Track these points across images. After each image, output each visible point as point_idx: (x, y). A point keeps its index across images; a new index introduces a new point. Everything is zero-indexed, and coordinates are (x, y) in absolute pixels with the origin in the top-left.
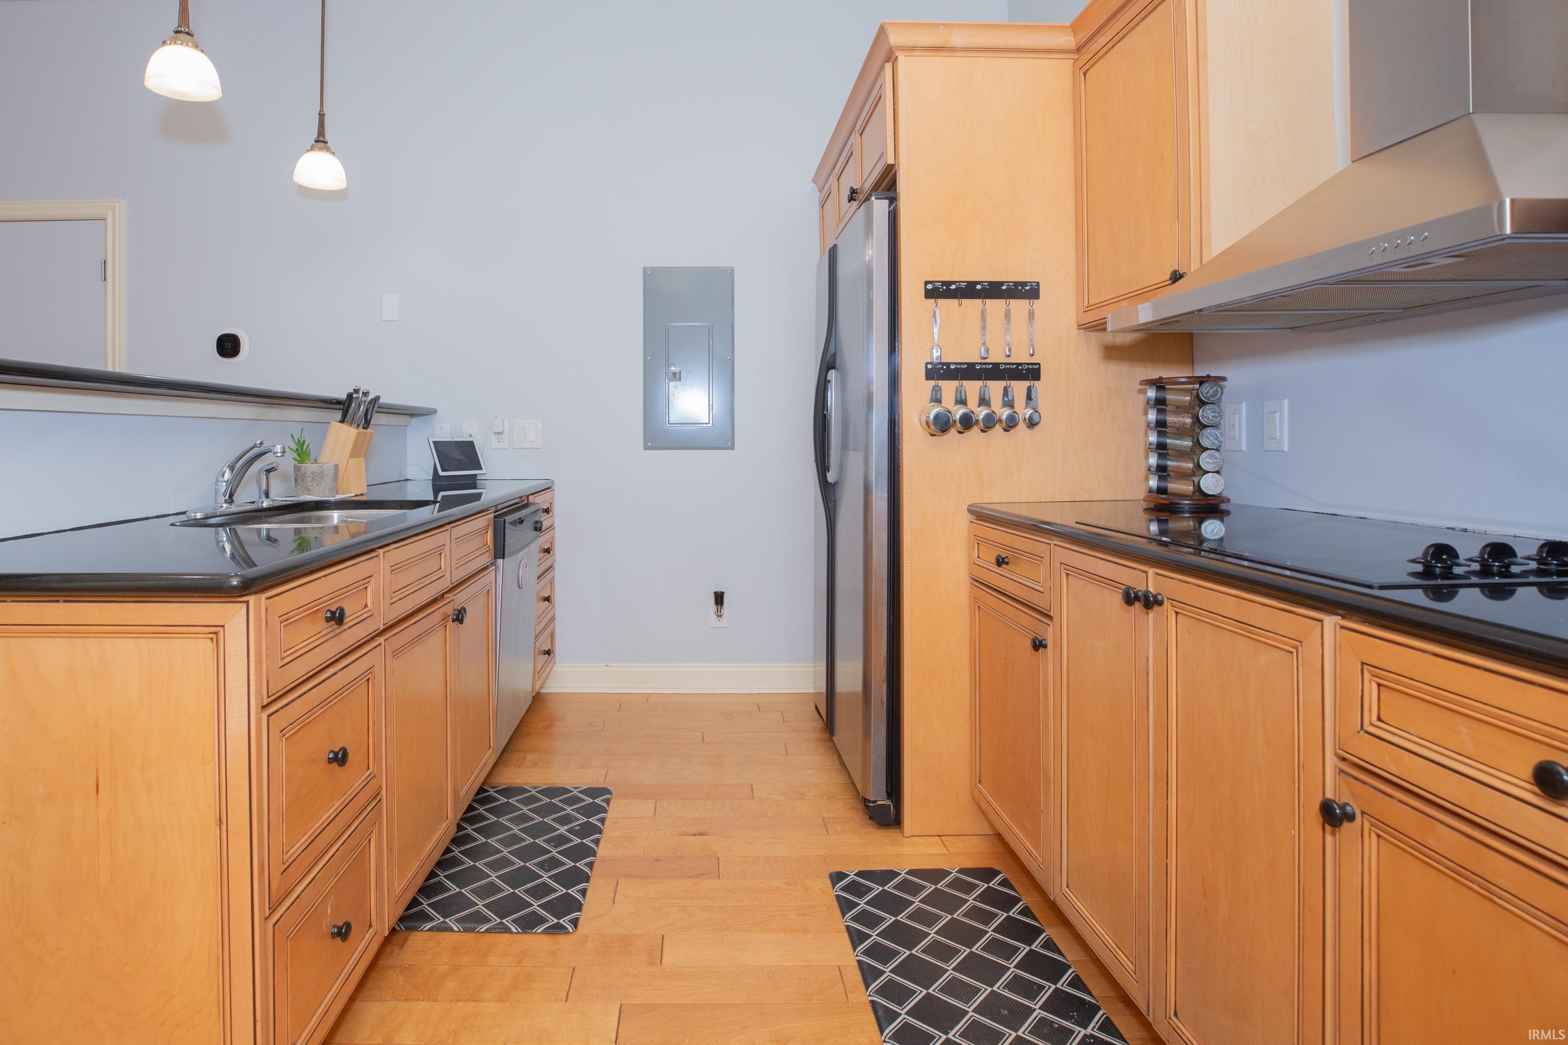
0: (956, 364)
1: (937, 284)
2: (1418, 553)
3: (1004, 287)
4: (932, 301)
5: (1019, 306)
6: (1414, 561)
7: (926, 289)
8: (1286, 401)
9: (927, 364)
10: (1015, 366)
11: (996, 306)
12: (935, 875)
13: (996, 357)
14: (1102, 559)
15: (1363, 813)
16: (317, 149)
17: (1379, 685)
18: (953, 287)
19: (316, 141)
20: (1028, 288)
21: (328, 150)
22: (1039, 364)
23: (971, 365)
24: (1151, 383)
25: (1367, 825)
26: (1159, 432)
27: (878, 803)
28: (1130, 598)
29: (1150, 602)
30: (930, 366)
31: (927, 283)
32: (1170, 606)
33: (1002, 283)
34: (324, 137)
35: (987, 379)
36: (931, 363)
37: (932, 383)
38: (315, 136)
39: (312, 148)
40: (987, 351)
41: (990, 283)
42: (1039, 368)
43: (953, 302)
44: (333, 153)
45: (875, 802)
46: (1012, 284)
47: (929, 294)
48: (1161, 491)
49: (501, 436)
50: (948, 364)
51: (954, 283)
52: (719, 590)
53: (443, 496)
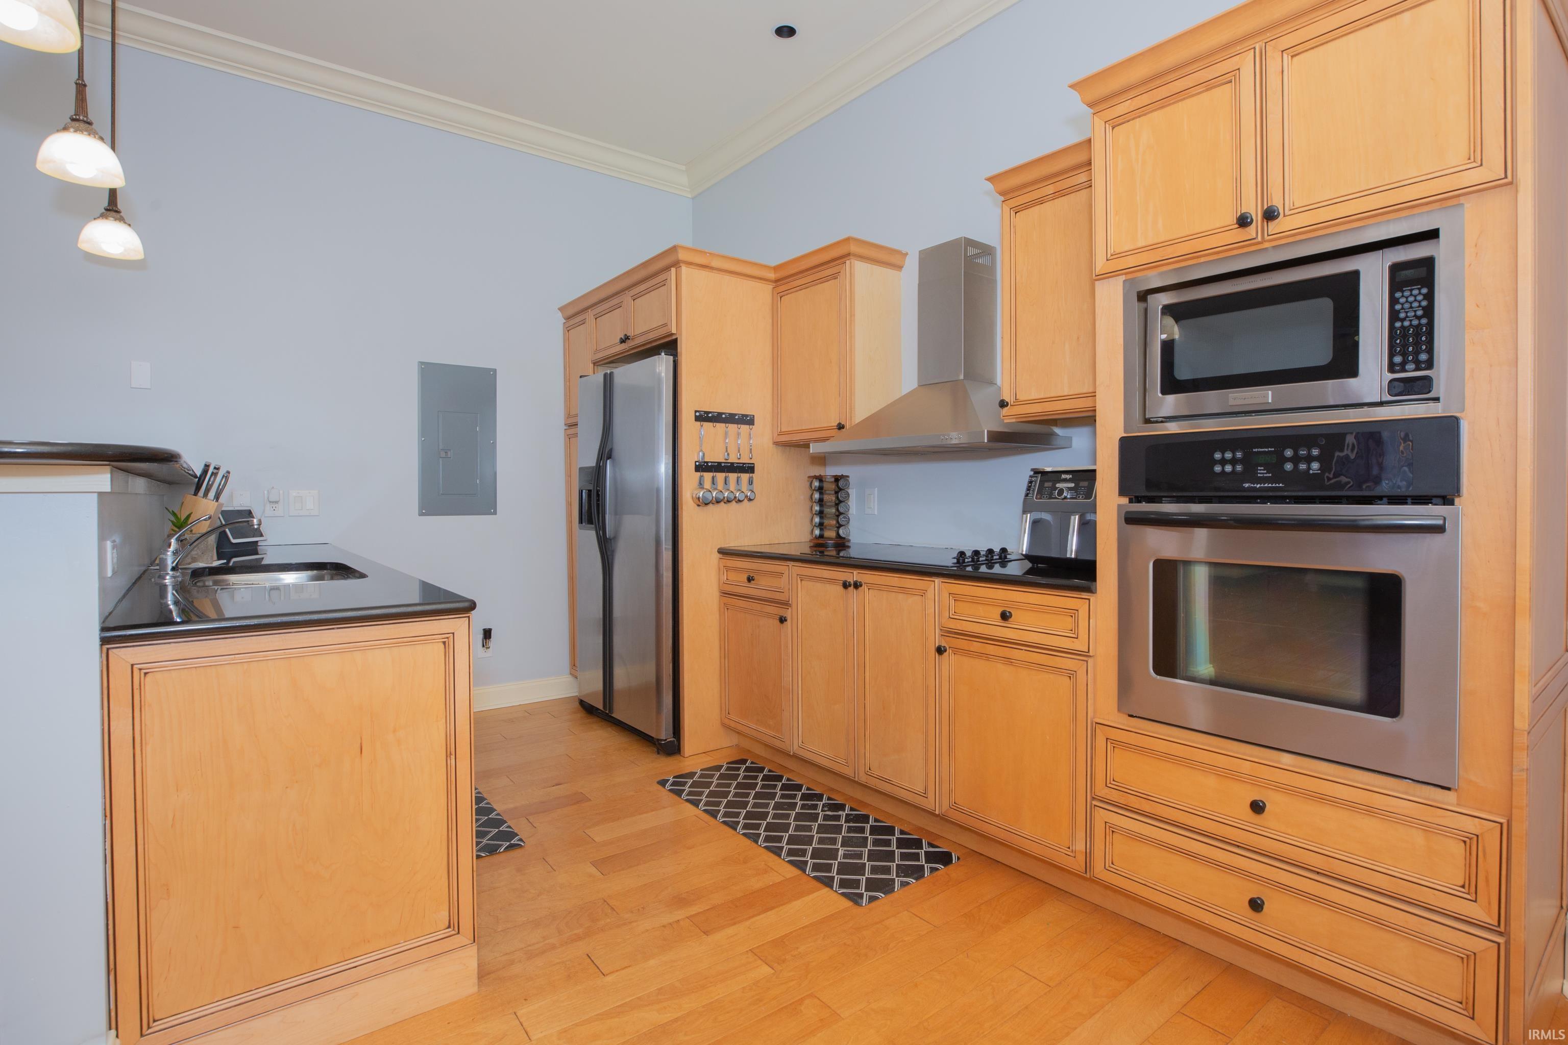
0: (711, 462)
1: (701, 412)
2: (955, 555)
3: (737, 417)
4: (698, 423)
5: (744, 428)
6: (954, 558)
7: (696, 416)
8: (876, 489)
9: (696, 462)
10: (742, 465)
11: (732, 427)
12: (718, 768)
13: (733, 459)
14: (825, 569)
15: (949, 647)
16: (112, 219)
17: (955, 600)
18: (710, 415)
19: (107, 210)
20: (748, 418)
21: (122, 219)
22: (754, 464)
23: (720, 463)
24: (816, 477)
25: (951, 651)
26: (820, 504)
27: (668, 740)
28: (846, 585)
29: (857, 585)
30: (697, 464)
31: (696, 412)
32: (866, 587)
33: (736, 415)
34: (116, 206)
35: (728, 472)
36: (698, 462)
37: (698, 474)
38: (106, 204)
39: (102, 216)
40: (728, 454)
41: (730, 414)
42: (754, 466)
43: (710, 424)
44: (129, 225)
45: (666, 740)
46: (741, 415)
47: (698, 419)
48: (821, 536)
49: (277, 505)
50: (707, 462)
51: (710, 412)
52: (487, 627)
53: (234, 562)
